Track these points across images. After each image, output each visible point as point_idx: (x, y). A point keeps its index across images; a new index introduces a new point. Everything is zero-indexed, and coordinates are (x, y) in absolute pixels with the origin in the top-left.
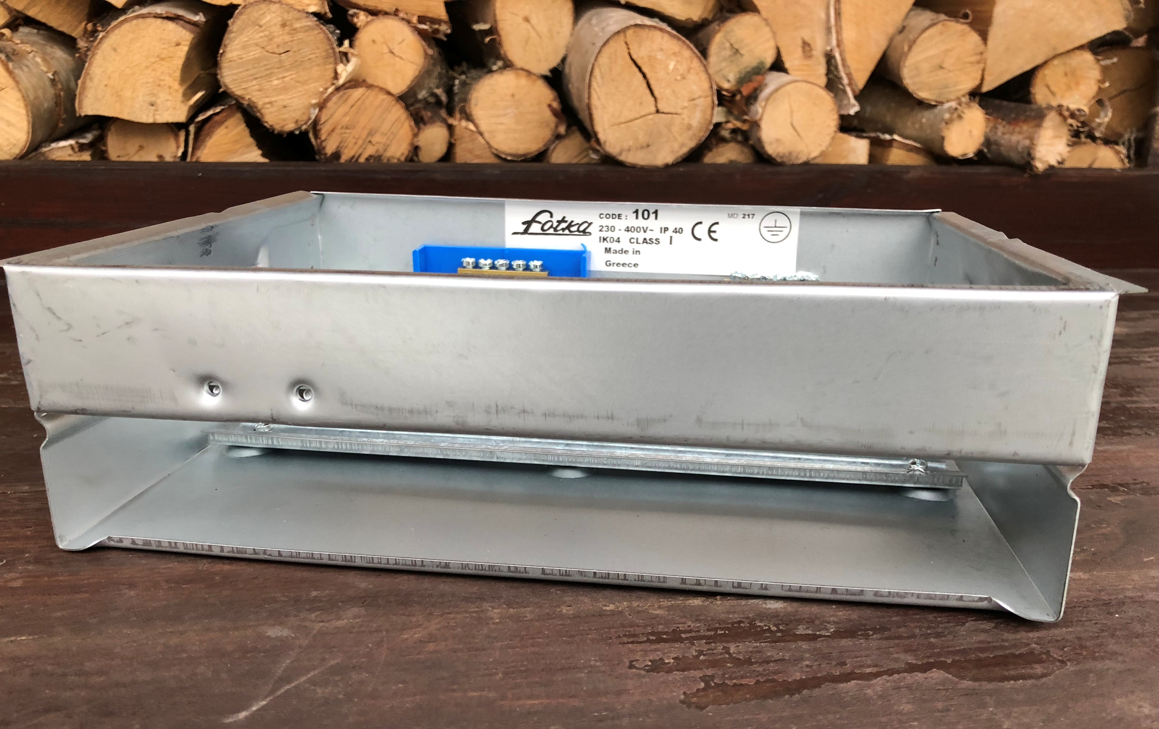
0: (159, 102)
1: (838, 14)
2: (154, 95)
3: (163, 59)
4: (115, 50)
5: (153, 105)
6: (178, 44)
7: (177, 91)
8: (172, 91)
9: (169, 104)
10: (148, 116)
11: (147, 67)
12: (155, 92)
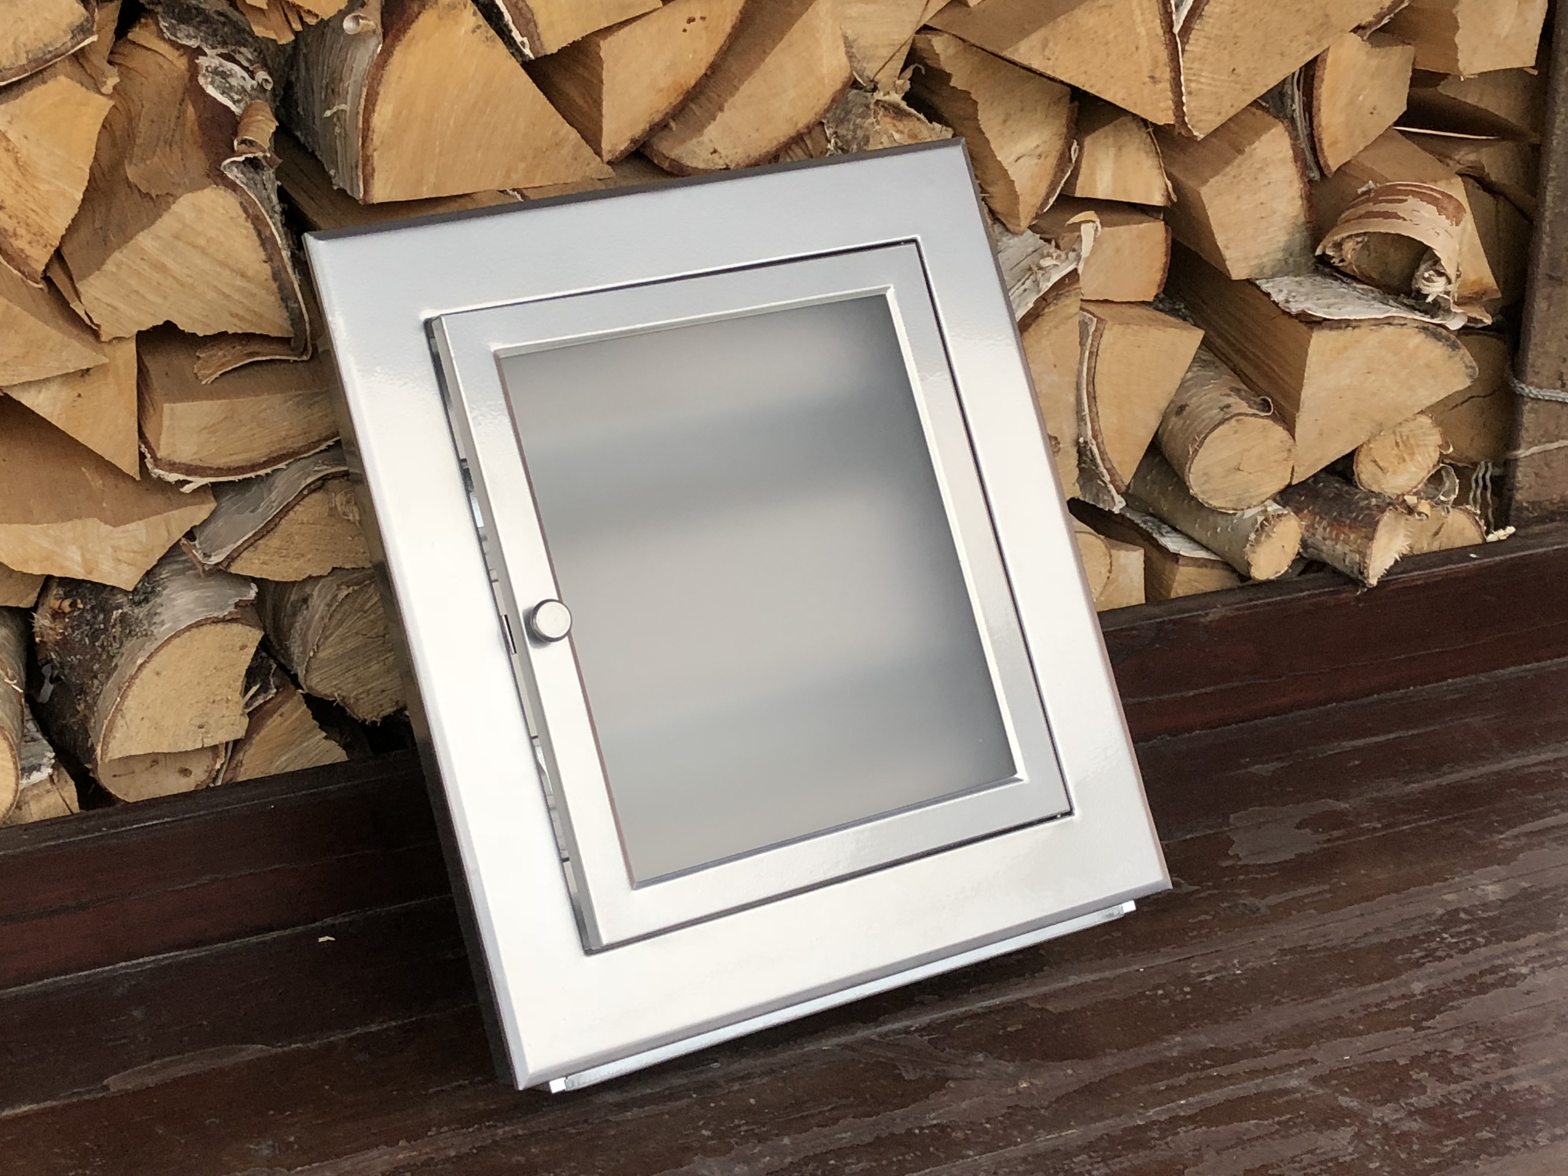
0: (211, 721)
1: (1092, 398)
2: (207, 715)
3: (221, 669)
4: (158, 674)
5: (201, 727)
6: (243, 647)
7: (237, 703)
8: (230, 704)
9: (225, 720)
10: (195, 741)
11: (199, 684)
12: (208, 710)
